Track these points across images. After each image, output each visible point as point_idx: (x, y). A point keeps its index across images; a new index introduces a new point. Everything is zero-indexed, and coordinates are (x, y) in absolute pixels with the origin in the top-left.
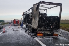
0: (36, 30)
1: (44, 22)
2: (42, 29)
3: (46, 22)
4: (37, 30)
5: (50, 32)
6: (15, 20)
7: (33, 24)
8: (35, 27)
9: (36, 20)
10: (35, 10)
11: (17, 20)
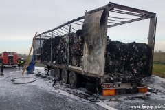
0: (99, 79)
1: (117, 59)
2: (115, 77)
3: (121, 59)
4: (102, 80)
5: (132, 85)
6: (5, 52)
7: (86, 63)
8: (94, 72)
9: (100, 53)
10: (94, 25)
11: (13, 53)
